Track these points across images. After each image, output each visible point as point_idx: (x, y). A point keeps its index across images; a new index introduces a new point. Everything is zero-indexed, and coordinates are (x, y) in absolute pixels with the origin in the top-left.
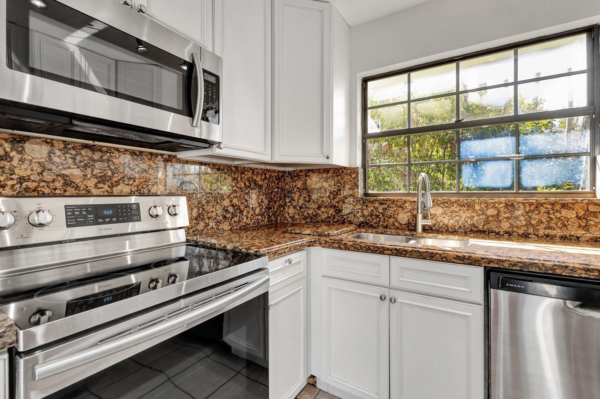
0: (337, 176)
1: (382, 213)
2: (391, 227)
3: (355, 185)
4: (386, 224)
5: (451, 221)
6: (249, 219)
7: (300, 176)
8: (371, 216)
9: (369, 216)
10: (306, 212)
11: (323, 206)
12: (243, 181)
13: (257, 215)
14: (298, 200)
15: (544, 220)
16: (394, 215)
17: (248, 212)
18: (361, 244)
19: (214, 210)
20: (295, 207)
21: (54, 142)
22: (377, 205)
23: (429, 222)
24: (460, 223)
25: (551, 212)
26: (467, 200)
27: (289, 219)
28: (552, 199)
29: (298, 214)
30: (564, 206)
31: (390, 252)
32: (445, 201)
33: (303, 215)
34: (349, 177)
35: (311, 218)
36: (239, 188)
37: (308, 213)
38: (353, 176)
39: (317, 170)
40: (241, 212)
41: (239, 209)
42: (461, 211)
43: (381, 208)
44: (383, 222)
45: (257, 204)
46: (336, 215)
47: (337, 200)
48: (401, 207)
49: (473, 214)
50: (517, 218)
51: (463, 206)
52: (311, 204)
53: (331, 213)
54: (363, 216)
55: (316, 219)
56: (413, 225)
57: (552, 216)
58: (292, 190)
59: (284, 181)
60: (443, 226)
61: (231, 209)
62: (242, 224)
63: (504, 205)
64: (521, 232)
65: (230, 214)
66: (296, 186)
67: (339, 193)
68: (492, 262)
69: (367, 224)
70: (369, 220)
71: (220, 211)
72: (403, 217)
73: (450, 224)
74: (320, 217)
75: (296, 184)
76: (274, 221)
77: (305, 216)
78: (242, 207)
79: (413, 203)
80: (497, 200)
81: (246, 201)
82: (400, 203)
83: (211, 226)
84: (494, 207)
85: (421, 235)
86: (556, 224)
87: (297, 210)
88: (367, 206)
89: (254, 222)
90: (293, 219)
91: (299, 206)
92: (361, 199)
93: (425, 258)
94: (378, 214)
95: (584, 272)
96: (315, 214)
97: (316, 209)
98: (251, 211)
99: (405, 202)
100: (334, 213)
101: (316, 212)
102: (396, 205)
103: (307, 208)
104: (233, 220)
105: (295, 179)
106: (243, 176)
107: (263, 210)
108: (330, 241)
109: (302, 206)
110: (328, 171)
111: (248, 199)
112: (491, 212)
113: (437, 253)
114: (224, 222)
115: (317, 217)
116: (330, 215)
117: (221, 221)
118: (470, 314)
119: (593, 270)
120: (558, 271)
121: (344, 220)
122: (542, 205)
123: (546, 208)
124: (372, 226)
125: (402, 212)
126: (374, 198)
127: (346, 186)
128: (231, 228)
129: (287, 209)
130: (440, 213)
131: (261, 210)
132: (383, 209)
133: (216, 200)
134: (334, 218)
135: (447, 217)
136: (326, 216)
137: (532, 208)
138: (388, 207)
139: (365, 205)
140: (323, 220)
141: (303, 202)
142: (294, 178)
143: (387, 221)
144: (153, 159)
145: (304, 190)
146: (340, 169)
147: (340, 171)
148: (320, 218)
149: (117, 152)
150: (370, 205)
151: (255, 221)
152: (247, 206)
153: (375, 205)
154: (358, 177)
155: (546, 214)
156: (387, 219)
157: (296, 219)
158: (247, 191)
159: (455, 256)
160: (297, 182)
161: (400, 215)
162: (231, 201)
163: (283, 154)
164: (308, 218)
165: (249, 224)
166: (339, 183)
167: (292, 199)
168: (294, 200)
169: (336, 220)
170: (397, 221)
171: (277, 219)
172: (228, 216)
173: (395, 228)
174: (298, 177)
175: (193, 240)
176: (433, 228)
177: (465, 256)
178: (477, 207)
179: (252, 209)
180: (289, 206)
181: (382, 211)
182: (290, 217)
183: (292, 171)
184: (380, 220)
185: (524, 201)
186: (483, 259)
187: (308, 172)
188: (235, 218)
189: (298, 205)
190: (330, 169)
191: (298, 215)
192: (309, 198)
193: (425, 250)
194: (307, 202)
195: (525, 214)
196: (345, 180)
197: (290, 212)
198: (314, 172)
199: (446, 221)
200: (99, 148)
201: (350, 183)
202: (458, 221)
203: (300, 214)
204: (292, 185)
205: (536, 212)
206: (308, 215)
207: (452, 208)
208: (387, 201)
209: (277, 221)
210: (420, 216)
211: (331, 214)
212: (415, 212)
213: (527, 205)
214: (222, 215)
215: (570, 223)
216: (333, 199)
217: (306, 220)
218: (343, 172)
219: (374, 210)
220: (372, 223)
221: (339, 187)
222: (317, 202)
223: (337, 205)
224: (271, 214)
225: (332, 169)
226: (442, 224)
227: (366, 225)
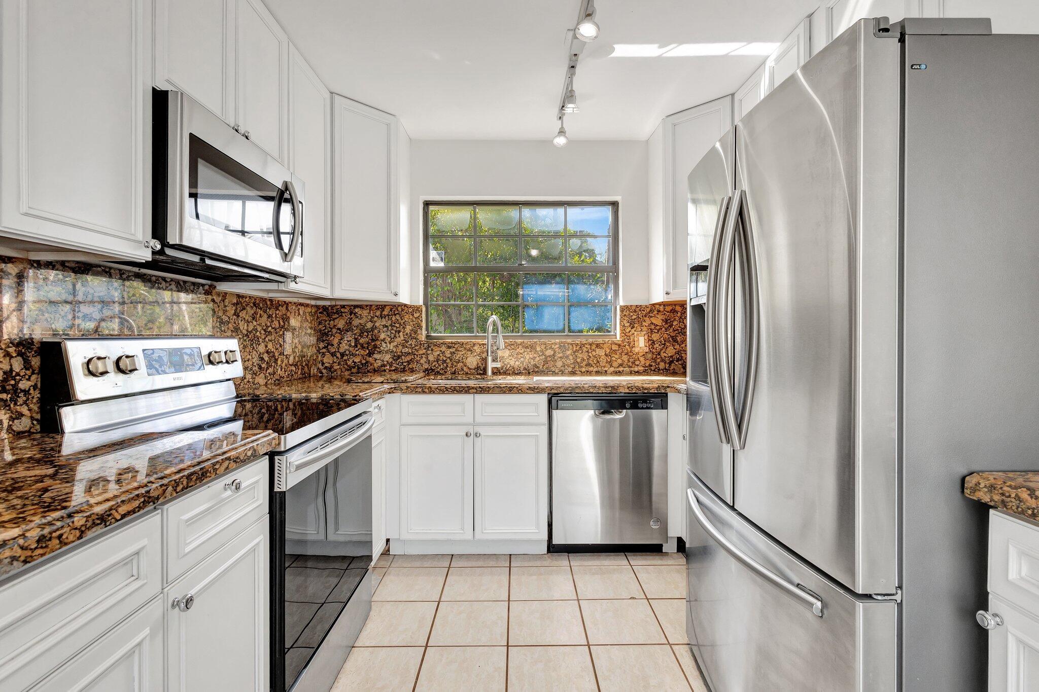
0: (395, 315)
1: (449, 358)
2: (459, 373)
3: (418, 326)
4: (453, 370)
5: (517, 363)
6: (283, 370)
7: (342, 312)
8: (438, 362)
9: (434, 361)
10: (351, 361)
11: (376, 352)
12: (278, 319)
13: (291, 365)
14: (339, 345)
15: (585, 358)
16: (462, 359)
17: (282, 361)
18: (446, 386)
19: (251, 358)
20: (333, 354)
21: (112, 271)
22: (443, 348)
23: (498, 365)
24: (525, 364)
25: (590, 351)
26: (530, 342)
27: (324, 371)
28: (590, 340)
29: (339, 363)
30: (598, 346)
31: (475, 391)
32: (512, 343)
33: (346, 364)
34: (411, 317)
35: (359, 368)
36: (273, 328)
37: (353, 361)
38: (416, 315)
39: (367, 306)
40: (276, 360)
41: (274, 356)
42: (526, 353)
43: (449, 352)
44: (451, 367)
45: (291, 350)
46: (394, 362)
47: (395, 344)
48: (470, 350)
49: (535, 355)
50: (567, 357)
51: (527, 347)
52: (359, 349)
53: (387, 360)
54: (429, 362)
55: (366, 368)
56: (482, 368)
57: (590, 354)
58: (328, 332)
59: (317, 319)
60: (510, 369)
61: (266, 358)
62: (277, 377)
63: (558, 346)
64: (570, 369)
65: (265, 363)
66: (335, 326)
67: (397, 335)
68: (553, 389)
69: (433, 370)
70: (435, 366)
71: (256, 360)
72: (472, 361)
73: (516, 367)
74: (371, 365)
75: (335, 324)
76: (307, 373)
77: (348, 366)
78: (277, 354)
79: (482, 346)
80: (553, 341)
81: (281, 346)
82: (468, 347)
83: (247, 380)
84: (551, 348)
85: (492, 378)
86: (593, 361)
87: (337, 357)
88: (432, 350)
89: (288, 375)
90: (330, 371)
91: (340, 353)
92: (425, 342)
93: (504, 393)
94: (445, 359)
95: (604, 389)
96: (364, 362)
97: (366, 355)
98: (285, 359)
99: (474, 344)
100: (391, 360)
101: (365, 360)
102: (465, 349)
103: (353, 355)
104: (268, 371)
105: (334, 317)
106: (277, 312)
107: (297, 358)
108: (412, 386)
109: (345, 352)
110: (383, 308)
111: (282, 344)
112: (549, 352)
113: (514, 387)
114: (259, 374)
115: (368, 366)
116: (385, 363)
117: (257, 372)
118: (538, 434)
119: (609, 387)
120: (591, 390)
121: (404, 368)
122: (584, 345)
123: (587, 348)
124: (438, 372)
125: (471, 355)
126: (441, 341)
127: (407, 327)
128: (266, 382)
129: (320, 357)
130: (507, 355)
131: (294, 358)
132: (451, 353)
133: (252, 345)
134: (391, 366)
135: (513, 359)
136: (380, 364)
137: (577, 349)
138: (456, 350)
139: (430, 349)
140: (376, 369)
141: (347, 347)
142: (332, 315)
143: (456, 366)
144: (195, 291)
145: (348, 331)
146: (399, 306)
147: (400, 309)
148: (372, 367)
149: (164, 283)
150: (435, 349)
151: (289, 373)
152: (282, 354)
153: (441, 349)
154: (422, 317)
155: (587, 353)
156: (455, 364)
157: (336, 370)
158: (281, 333)
159: (528, 388)
160: (336, 321)
161: (468, 359)
162: (266, 346)
163: (345, 288)
164: (354, 367)
165: (283, 377)
166: (398, 323)
167: (328, 344)
168: (332, 345)
169: (394, 368)
170: (466, 366)
171: (310, 371)
172: (263, 366)
173: (463, 373)
174: (338, 314)
175: (249, 394)
176: (501, 371)
177: (535, 387)
178: (538, 349)
179: (287, 358)
180: (324, 354)
181: (449, 355)
182: (326, 368)
183: (329, 306)
184: (447, 366)
185: (572, 342)
186: (547, 387)
187: (355, 308)
188: (270, 369)
189: (338, 352)
190: (385, 306)
191: (339, 365)
192: (355, 342)
193: (505, 386)
194: (353, 347)
195: (573, 354)
196: (406, 319)
197: (325, 361)
198: (363, 308)
199: (512, 363)
200: (149, 277)
201: (411, 323)
202: (522, 363)
203: (342, 363)
204: (329, 324)
205: (580, 351)
206: (353, 364)
207: (518, 350)
208: (455, 344)
209: (310, 374)
210: (490, 359)
211: (387, 362)
212: (484, 356)
213: (574, 345)
214: (258, 365)
215: (601, 359)
216: (390, 343)
217: (351, 370)
218: (403, 310)
219: (441, 355)
220: (438, 370)
221: (397, 328)
222: (368, 348)
223: (395, 350)
224: (304, 363)
225: (389, 305)
226: (509, 366)
227: (431, 372)
